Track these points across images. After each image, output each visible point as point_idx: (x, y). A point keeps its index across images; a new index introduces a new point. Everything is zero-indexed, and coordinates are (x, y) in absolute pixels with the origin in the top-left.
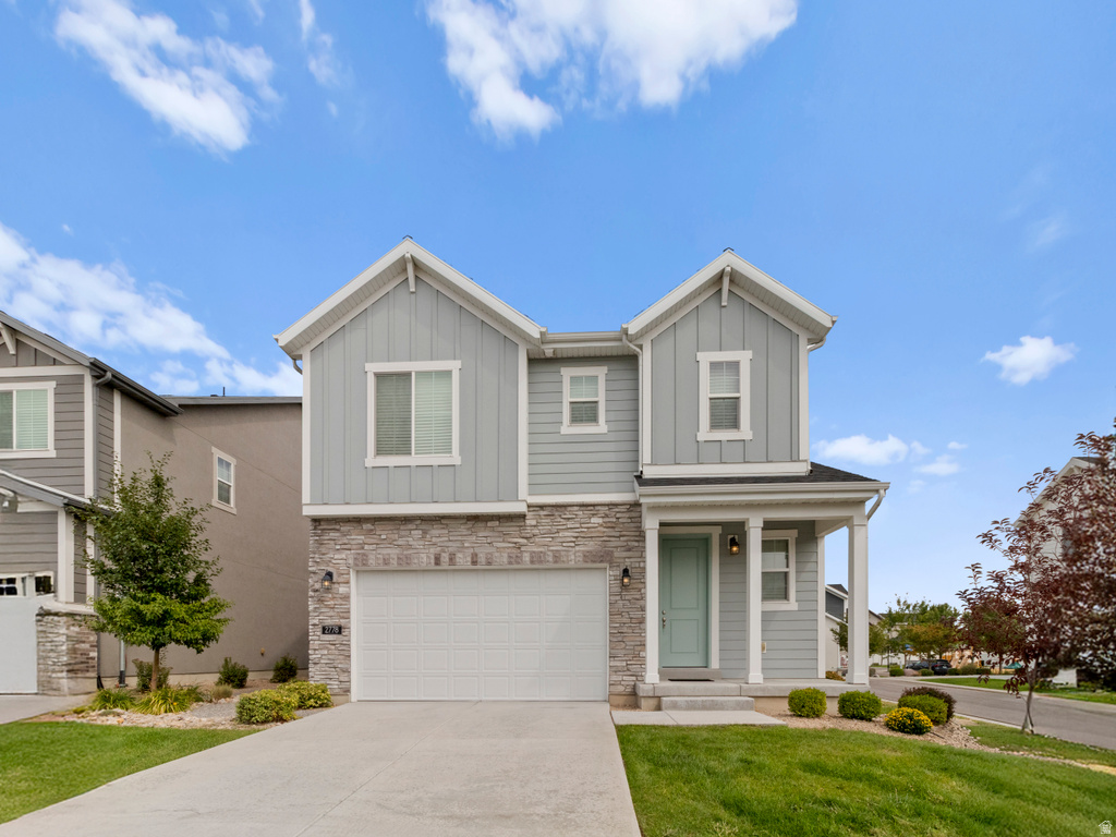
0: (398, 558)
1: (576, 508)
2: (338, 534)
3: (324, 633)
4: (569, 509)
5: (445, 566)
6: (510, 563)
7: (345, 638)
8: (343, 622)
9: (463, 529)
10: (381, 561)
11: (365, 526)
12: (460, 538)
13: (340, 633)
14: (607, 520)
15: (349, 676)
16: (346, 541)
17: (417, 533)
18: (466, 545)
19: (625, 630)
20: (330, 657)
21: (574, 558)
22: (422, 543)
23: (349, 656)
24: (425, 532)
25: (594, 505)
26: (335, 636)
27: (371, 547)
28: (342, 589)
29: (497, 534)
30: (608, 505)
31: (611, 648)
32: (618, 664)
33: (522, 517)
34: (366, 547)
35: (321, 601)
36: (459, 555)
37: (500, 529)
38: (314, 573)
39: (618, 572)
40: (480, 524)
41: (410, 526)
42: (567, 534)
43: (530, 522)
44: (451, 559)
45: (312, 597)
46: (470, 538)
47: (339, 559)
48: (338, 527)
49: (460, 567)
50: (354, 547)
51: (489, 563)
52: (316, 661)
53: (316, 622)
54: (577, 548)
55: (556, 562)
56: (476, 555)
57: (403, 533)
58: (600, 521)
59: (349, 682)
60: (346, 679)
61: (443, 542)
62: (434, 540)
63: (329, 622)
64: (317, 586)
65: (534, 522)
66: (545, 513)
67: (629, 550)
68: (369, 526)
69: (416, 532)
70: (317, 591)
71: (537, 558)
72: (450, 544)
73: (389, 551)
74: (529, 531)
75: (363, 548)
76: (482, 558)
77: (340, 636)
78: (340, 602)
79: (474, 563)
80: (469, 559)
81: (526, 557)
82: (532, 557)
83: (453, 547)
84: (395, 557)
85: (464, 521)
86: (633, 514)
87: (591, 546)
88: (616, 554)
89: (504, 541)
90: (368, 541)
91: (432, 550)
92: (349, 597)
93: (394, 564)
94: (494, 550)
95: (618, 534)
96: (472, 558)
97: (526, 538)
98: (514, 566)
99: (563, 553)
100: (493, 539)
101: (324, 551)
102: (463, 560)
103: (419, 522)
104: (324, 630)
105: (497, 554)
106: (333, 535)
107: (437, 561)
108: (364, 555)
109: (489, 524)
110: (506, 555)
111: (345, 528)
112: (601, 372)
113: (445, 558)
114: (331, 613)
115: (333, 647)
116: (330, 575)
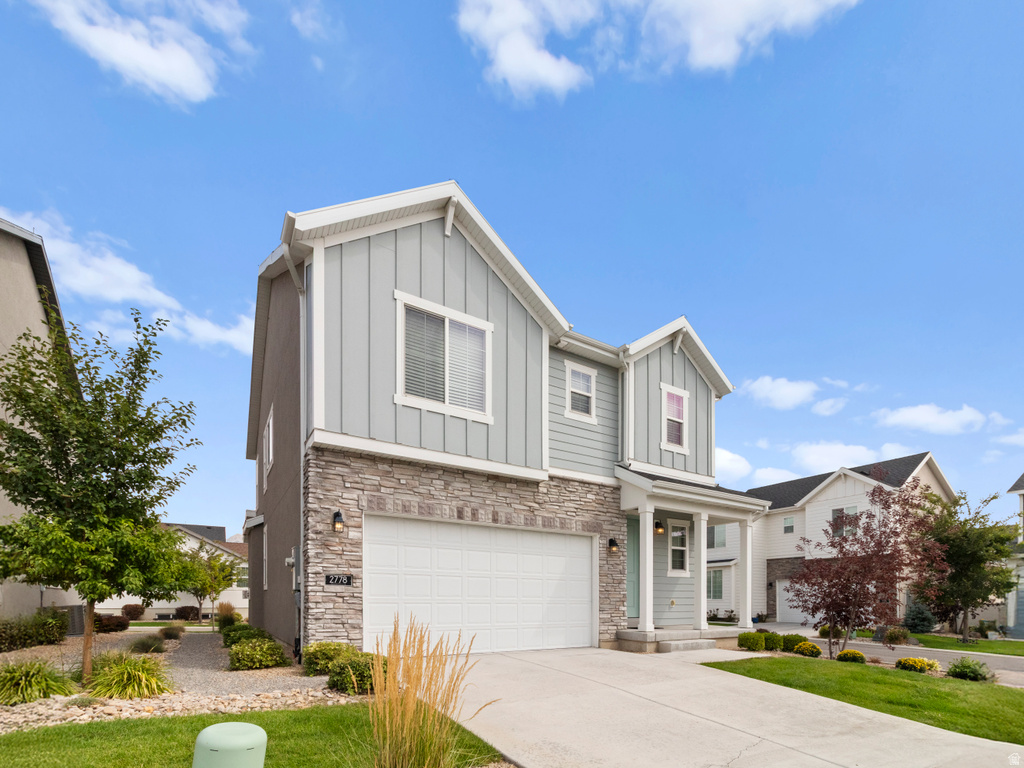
0: (420, 507)
1: (577, 484)
2: (346, 470)
3: (328, 583)
4: (572, 483)
5: (468, 520)
6: (526, 524)
7: (357, 590)
8: (353, 571)
9: (485, 487)
10: (400, 508)
11: (380, 466)
12: (482, 495)
13: (349, 583)
14: (598, 497)
15: (361, 633)
16: (358, 480)
17: (439, 484)
18: (487, 502)
19: (609, 589)
20: (337, 611)
21: (575, 526)
22: (444, 494)
23: (361, 611)
24: (447, 484)
25: (589, 484)
26: (343, 587)
27: (388, 490)
28: (353, 534)
29: (513, 496)
30: (599, 485)
31: (601, 604)
32: (605, 616)
33: (536, 483)
34: (383, 490)
35: (326, 545)
36: (481, 511)
37: (517, 492)
38: (316, 511)
39: (605, 542)
40: (499, 485)
41: (432, 475)
42: (570, 505)
43: (543, 489)
44: (474, 514)
45: (313, 540)
46: (491, 496)
47: (349, 500)
48: (348, 462)
49: (483, 524)
50: (368, 487)
51: (509, 523)
52: (319, 616)
53: (319, 569)
54: (577, 518)
55: (562, 528)
56: (497, 513)
57: (425, 481)
58: (593, 497)
59: (362, 639)
60: (358, 636)
61: (464, 496)
62: (456, 492)
63: (334, 571)
64: (320, 527)
65: (545, 491)
66: (554, 483)
67: (612, 524)
68: (386, 467)
69: (438, 482)
70: (320, 533)
71: (547, 523)
72: (472, 499)
73: (409, 498)
74: (541, 498)
75: (379, 491)
76: (502, 517)
77: (349, 588)
78: (349, 548)
79: (495, 520)
80: (490, 516)
81: (539, 521)
82: (544, 521)
83: (475, 502)
84: (416, 505)
85: (485, 479)
86: (615, 496)
87: (587, 517)
88: (605, 527)
89: (520, 504)
90: (384, 483)
91: (454, 503)
92: (361, 543)
93: (415, 514)
94: (511, 510)
95: (605, 510)
96: (493, 516)
97: (539, 504)
98: (530, 528)
99: (567, 521)
100: (512, 501)
101: (328, 486)
102: (485, 517)
103: (441, 472)
104: (328, 580)
105: (515, 515)
106: (339, 469)
107: (460, 515)
108: (380, 498)
109: (508, 485)
110: (522, 516)
111: (357, 464)
112: (593, 372)
113: (468, 512)
114: (338, 561)
115: (341, 600)
116: (337, 516)
